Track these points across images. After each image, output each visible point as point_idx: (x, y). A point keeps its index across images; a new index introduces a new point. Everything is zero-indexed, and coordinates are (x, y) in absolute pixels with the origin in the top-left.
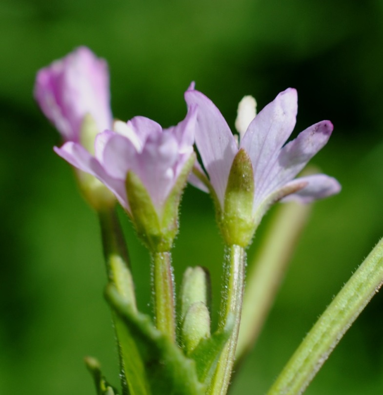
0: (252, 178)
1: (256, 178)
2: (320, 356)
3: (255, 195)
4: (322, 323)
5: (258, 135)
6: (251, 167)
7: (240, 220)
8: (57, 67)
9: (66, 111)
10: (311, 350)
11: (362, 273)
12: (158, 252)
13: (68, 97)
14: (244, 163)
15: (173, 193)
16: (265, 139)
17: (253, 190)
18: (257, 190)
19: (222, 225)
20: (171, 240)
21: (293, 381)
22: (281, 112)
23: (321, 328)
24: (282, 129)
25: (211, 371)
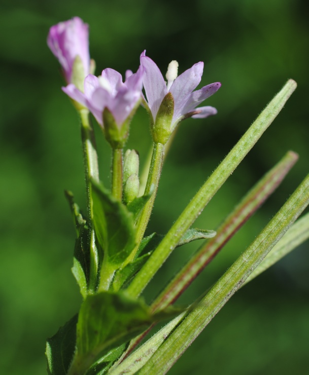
0: (173, 108)
1: (175, 108)
2: (200, 211)
3: (173, 117)
4: (202, 192)
5: (180, 86)
6: (174, 102)
7: (164, 130)
8: (61, 27)
9: (65, 53)
10: (194, 207)
11: (224, 165)
12: (116, 148)
13: (67, 45)
14: (170, 100)
15: (128, 118)
16: (183, 88)
17: (172, 115)
18: (174, 114)
19: (153, 131)
20: (124, 143)
21: (184, 224)
22: (194, 74)
23: (201, 195)
24: (193, 84)
25: (140, 214)
